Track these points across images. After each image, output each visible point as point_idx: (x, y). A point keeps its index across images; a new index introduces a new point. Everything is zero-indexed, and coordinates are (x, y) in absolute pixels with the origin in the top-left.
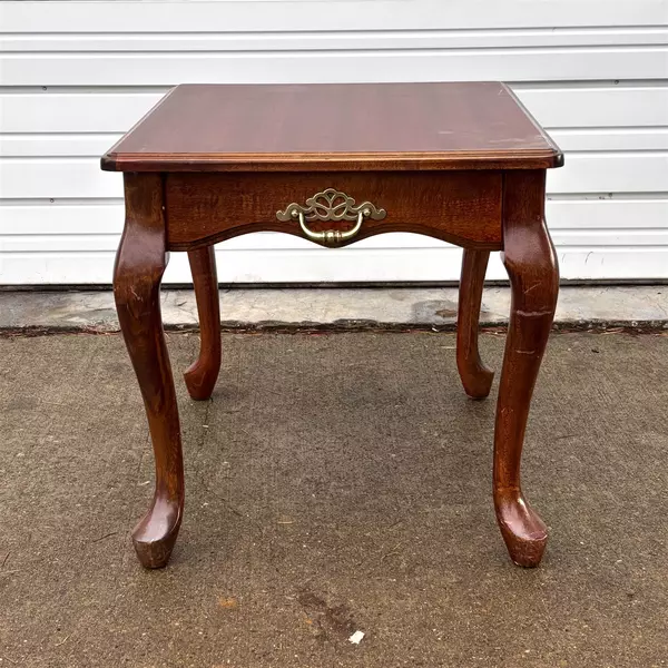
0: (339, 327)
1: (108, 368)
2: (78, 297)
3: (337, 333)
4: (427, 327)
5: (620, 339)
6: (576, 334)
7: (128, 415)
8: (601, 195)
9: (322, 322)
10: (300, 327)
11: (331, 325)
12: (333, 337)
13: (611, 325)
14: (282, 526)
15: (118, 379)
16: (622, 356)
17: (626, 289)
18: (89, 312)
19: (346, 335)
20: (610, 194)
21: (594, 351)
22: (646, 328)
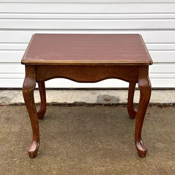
0: (75, 104)
1: (5, 118)
3: (74, 106)
4: (101, 105)
5: (157, 109)
7: (11, 136)
9: (70, 103)
10: (63, 104)
11: (72, 104)
12: (73, 107)
13: (155, 104)
14: (53, 174)
15: (8, 123)
16: (156, 116)
17: (161, 91)
19: (77, 107)
21: (148, 114)
22: (165, 105)
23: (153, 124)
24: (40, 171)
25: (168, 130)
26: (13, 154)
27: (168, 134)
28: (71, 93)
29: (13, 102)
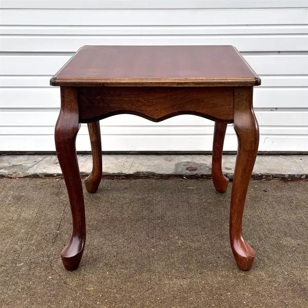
0: (136, 176)
1: (14, 197)
2: (6, 158)
3: (135, 179)
4: (181, 176)
5: (279, 184)
6: (257, 181)
7: (19, 225)
8: (272, 109)
9: (127, 173)
10: (116, 176)
11: (132, 175)
12: (133, 181)
13: (275, 177)
14: (88, 291)
15: (18, 204)
16: (279, 194)
17: (284, 157)
18: (10, 166)
19: (140, 180)
20: (276, 108)
21: (264, 191)
22: (293, 178)
23: (273, 208)
24: (64, 285)
25: (301, 217)
26: (17, 255)
27: (302, 223)
28: (131, 159)
29: (31, 172)
